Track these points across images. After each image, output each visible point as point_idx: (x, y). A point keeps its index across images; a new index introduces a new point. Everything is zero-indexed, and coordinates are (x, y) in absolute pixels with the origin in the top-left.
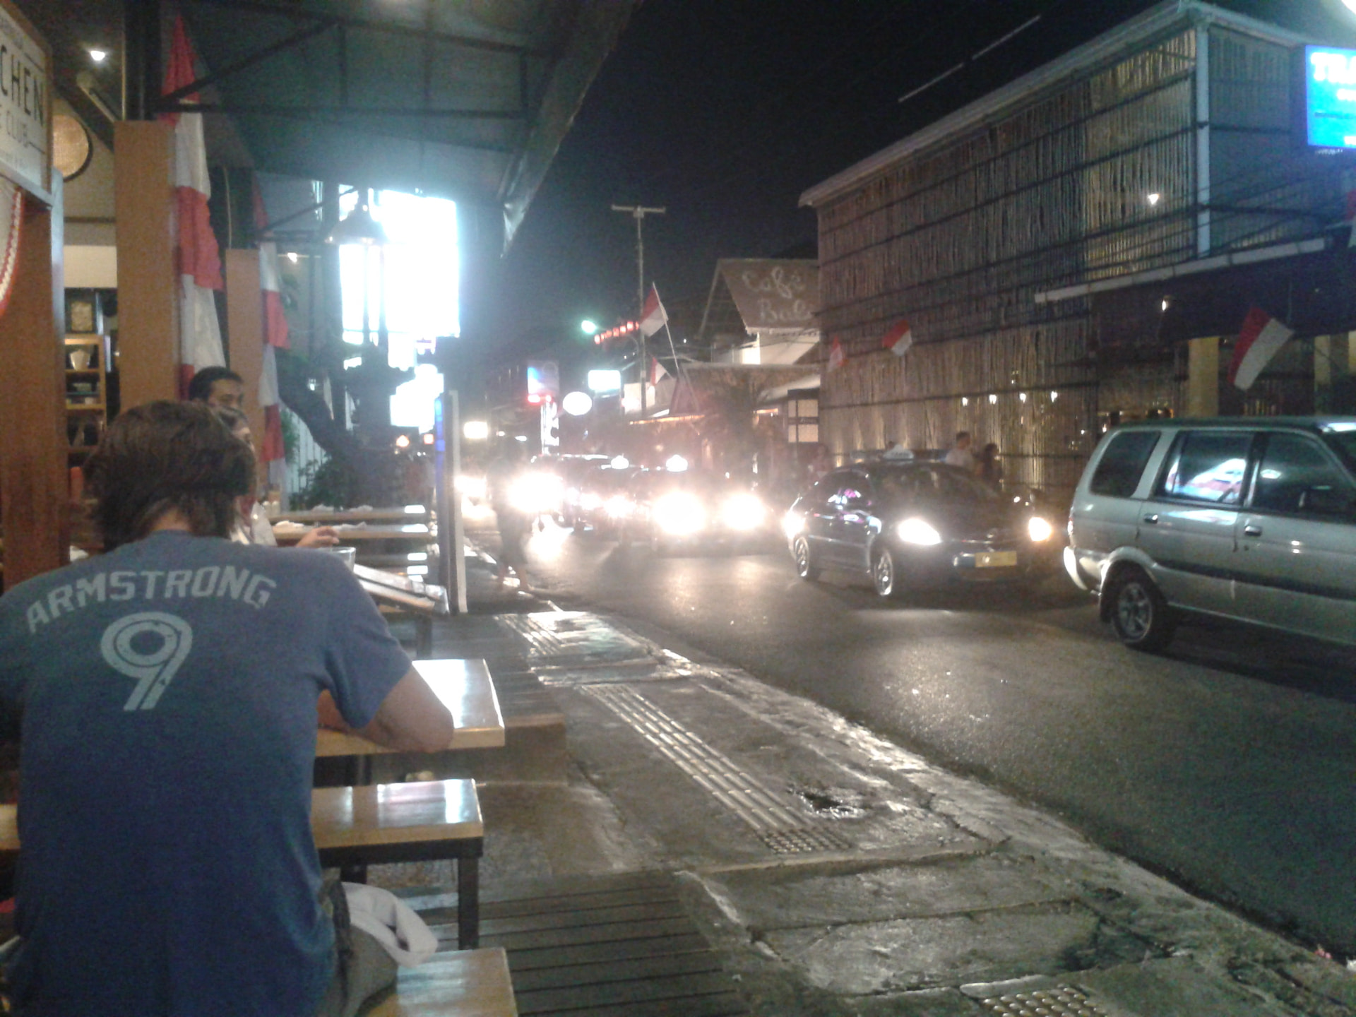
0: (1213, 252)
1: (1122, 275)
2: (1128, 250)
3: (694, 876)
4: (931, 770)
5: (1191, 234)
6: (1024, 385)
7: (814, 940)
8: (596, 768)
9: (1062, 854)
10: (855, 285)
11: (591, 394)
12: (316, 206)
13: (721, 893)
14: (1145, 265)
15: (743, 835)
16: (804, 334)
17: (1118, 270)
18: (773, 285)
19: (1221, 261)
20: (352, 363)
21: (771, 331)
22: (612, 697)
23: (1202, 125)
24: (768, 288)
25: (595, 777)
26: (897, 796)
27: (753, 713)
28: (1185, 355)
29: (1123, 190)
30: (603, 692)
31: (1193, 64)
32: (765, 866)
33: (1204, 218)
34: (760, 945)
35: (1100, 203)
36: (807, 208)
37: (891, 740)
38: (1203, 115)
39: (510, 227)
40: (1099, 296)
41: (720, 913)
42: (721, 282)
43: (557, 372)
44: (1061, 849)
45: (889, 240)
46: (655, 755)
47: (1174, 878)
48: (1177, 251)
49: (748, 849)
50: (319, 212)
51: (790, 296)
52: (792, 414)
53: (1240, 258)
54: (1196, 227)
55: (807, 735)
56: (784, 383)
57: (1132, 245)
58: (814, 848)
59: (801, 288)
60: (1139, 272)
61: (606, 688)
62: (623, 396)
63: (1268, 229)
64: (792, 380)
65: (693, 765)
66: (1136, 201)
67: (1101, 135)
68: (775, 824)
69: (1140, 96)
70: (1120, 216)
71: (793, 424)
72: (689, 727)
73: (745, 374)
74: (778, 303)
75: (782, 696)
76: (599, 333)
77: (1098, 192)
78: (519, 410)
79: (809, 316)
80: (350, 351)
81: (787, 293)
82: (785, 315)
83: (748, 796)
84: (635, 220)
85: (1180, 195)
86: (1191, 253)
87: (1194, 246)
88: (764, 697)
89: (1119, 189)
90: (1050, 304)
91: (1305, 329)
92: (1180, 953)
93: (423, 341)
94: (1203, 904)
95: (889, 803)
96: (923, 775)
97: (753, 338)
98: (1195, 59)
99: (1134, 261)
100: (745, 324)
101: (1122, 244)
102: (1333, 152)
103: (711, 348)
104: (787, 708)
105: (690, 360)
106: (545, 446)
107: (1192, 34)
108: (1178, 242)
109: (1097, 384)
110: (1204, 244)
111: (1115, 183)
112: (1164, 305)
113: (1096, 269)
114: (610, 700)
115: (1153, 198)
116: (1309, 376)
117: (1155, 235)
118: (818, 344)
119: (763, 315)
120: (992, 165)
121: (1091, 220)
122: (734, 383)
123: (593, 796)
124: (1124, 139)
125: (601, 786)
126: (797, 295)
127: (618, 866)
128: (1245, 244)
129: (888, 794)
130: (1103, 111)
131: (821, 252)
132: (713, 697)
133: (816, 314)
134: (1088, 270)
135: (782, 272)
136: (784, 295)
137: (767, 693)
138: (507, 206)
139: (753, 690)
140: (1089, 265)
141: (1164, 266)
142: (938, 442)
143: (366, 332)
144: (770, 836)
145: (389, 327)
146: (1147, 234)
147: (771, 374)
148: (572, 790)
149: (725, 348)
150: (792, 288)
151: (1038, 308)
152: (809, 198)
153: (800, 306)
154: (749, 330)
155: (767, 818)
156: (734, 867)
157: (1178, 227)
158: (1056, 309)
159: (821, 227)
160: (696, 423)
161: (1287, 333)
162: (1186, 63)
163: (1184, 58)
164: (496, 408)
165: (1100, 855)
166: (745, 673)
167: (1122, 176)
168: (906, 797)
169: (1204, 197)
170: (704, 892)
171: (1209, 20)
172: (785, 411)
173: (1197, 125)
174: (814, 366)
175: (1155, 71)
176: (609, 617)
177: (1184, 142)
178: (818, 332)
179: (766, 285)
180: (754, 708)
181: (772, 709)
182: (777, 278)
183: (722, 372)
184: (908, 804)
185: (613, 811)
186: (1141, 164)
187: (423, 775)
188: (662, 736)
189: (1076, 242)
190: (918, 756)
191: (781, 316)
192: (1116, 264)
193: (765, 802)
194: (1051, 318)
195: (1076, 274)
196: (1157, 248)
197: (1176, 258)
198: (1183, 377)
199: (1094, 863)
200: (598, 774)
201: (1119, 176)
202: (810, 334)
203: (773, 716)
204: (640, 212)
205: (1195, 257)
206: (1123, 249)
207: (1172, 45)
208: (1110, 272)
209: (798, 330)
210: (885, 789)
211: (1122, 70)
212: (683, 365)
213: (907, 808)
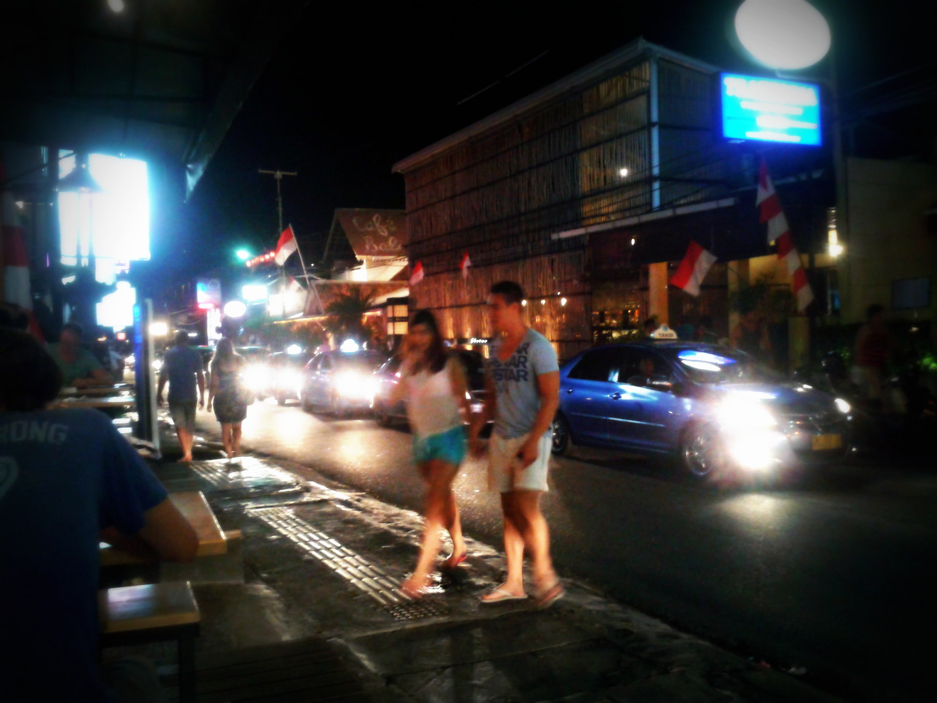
0: (662, 207)
1: (604, 222)
2: (609, 205)
3: (340, 641)
4: (500, 555)
5: (648, 196)
6: (544, 293)
7: (430, 680)
8: (264, 569)
9: (591, 607)
10: (431, 228)
11: (245, 302)
12: (43, 166)
13: (362, 652)
14: (619, 216)
15: (375, 609)
16: (397, 260)
17: (603, 219)
18: (374, 226)
19: (668, 213)
20: (68, 280)
21: (374, 258)
22: (272, 516)
23: (654, 124)
24: (371, 229)
25: (264, 575)
26: (480, 575)
27: (375, 524)
28: (646, 274)
29: (604, 167)
30: (265, 514)
31: (647, 84)
32: (391, 630)
33: (656, 185)
34: (393, 687)
35: (590, 175)
36: (397, 173)
37: (472, 537)
38: (655, 117)
39: (191, 181)
40: (592, 235)
41: (362, 666)
42: (338, 225)
43: (219, 287)
44: (590, 604)
45: (453, 197)
46: (306, 557)
47: (665, 619)
48: (639, 207)
49: (379, 619)
50: (45, 170)
51: (386, 234)
52: (390, 315)
53: (680, 211)
54: (651, 192)
55: (415, 536)
56: (384, 293)
57: (611, 202)
58: (425, 615)
59: (393, 229)
60: (617, 220)
61: (268, 511)
62: (269, 304)
63: (697, 192)
64: (388, 292)
65: (335, 563)
66: (613, 175)
67: (591, 130)
68: (396, 600)
69: (612, 106)
70: (603, 184)
71: (391, 321)
72: (331, 535)
73: (356, 288)
74: (379, 239)
75: (394, 510)
76: (250, 260)
77: (589, 168)
78: (190, 314)
79: (399, 247)
80: (67, 271)
81: (384, 233)
82: (383, 247)
83: (376, 581)
84: (276, 181)
85: (641, 170)
86: (648, 208)
87: (650, 203)
88: (382, 511)
89: (602, 165)
90: (560, 241)
91: (723, 257)
92: (675, 670)
93: (119, 264)
94: (685, 636)
95: (474, 580)
96: (496, 559)
97: (361, 263)
98: (649, 81)
99: (613, 213)
100: (355, 253)
101: (604, 202)
102: (739, 142)
103: (332, 270)
104: (398, 518)
105: (317, 278)
106: (211, 340)
107: (647, 65)
108: (640, 201)
109: (590, 293)
110: (656, 202)
111: (599, 162)
112: (633, 242)
113: (589, 218)
114: (271, 519)
115: (624, 172)
116: (724, 287)
117: (626, 196)
118: (406, 267)
119: (368, 247)
120: (520, 149)
121: (585, 185)
122: (348, 294)
123: (264, 590)
124: (604, 133)
125: (269, 582)
126: (391, 234)
127: (286, 637)
128: (682, 202)
129: (472, 573)
130: (591, 115)
131: (407, 205)
132: (345, 513)
133: (405, 247)
134: (584, 219)
135: (380, 218)
136: (382, 234)
137: (384, 508)
138: (189, 166)
139: (373, 507)
140: (584, 216)
141: (632, 216)
142: (490, 333)
143: (79, 257)
144: (393, 609)
145: (96, 254)
146: (620, 195)
147: (375, 288)
148: (249, 586)
149: (341, 270)
150: (387, 228)
151: (553, 243)
152: (399, 168)
153: (393, 241)
154: (358, 257)
155: (390, 596)
156: (370, 633)
157: (640, 191)
158: (564, 244)
159: (407, 188)
160: (323, 323)
161: (714, 259)
162: (644, 84)
163: (643, 80)
164: (173, 313)
165: (615, 606)
166: (367, 496)
167: (604, 156)
168: (485, 575)
169: (656, 171)
170: (350, 653)
171: (658, 55)
172: (385, 313)
173: (651, 125)
174: (404, 282)
175: (624, 90)
176: (266, 460)
177: (643, 136)
178: (406, 259)
179: (369, 226)
180: (375, 519)
181: (389, 519)
182: (377, 222)
183: (339, 286)
184: (486, 579)
185: (278, 599)
186: (616, 151)
187: (135, 581)
188: (312, 543)
189: (576, 200)
190: (491, 546)
191: (381, 248)
192: (602, 215)
193: (389, 585)
194: (560, 250)
195: (577, 222)
196: (627, 204)
197: (640, 212)
198: (646, 288)
199: (613, 612)
200: (266, 573)
201: (602, 156)
202: (400, 260)
203: (389, 524)
204: (279, 174)
205: (651, 211)
206: (605, 205)
207: (635, 72)
208: (598, 220)
209: (391, 257)
210: (471, 570)
211: (603, 88)
212: (312, 281)
213: (487, 582)
